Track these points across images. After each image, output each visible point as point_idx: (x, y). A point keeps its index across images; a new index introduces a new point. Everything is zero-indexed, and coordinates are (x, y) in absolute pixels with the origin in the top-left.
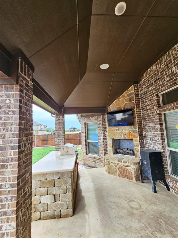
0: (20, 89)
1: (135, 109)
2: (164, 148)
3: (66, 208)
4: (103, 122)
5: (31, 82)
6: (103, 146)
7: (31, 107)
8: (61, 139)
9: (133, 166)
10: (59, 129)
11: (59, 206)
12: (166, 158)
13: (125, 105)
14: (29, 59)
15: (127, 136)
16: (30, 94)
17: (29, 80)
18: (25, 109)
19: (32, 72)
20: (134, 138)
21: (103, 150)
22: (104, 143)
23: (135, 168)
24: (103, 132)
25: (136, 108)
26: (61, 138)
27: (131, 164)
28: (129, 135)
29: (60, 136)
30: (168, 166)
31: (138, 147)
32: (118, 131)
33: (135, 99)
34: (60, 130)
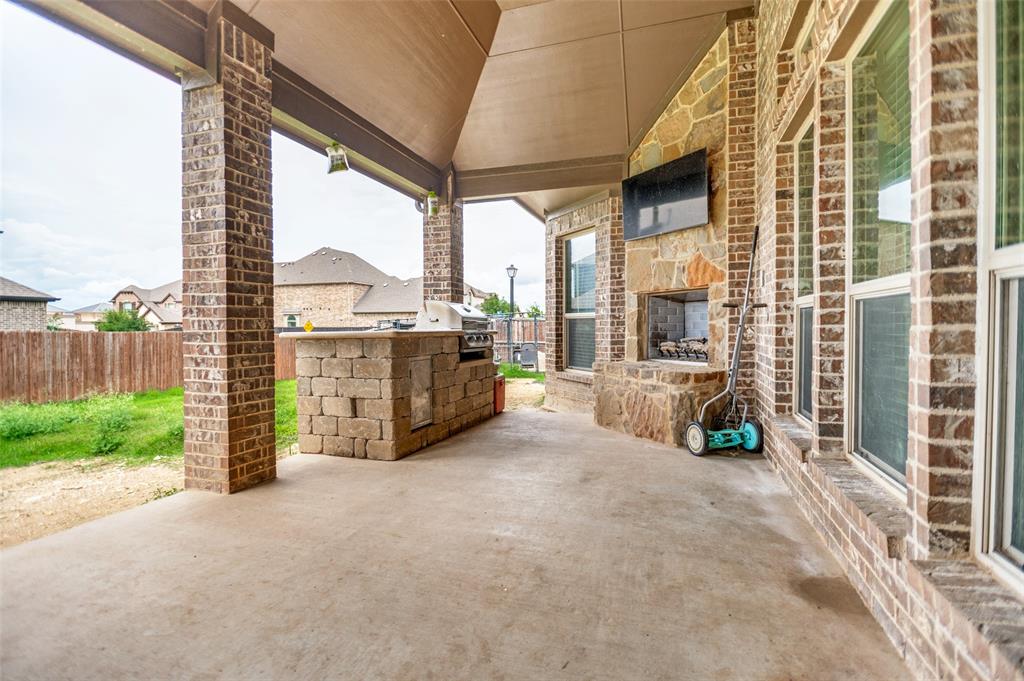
0: (225, 93)
1: (727, 147)
2: (782, 304)
3: (378, 437)
4: (613, 225)
5: (263, 75)
6: (607, 330)
7: (268, 142)
8: (441, 292)
9: (668, 386)
10: (435, 254)
11: (362, 428)
12: (788, 347)
13: (691, 134)
14: (250, 15)
15: (689, 273)
16: (260, 108)
17: (253, 70)
18: (243, 143)
19: (265, 49)
20: (712, 280)
21: (609, 347)
22: (614, 317)
23: (677, 393)
24: (613, 270)
25: (731, 140)
26: (442, 288)
27: (663, 380)
28: (697, 269)
29: (439, 280)
30: (791, 379)
31: (721, 321)
32: (660, 258)
33: (732, 95)
34: (439, 256)
